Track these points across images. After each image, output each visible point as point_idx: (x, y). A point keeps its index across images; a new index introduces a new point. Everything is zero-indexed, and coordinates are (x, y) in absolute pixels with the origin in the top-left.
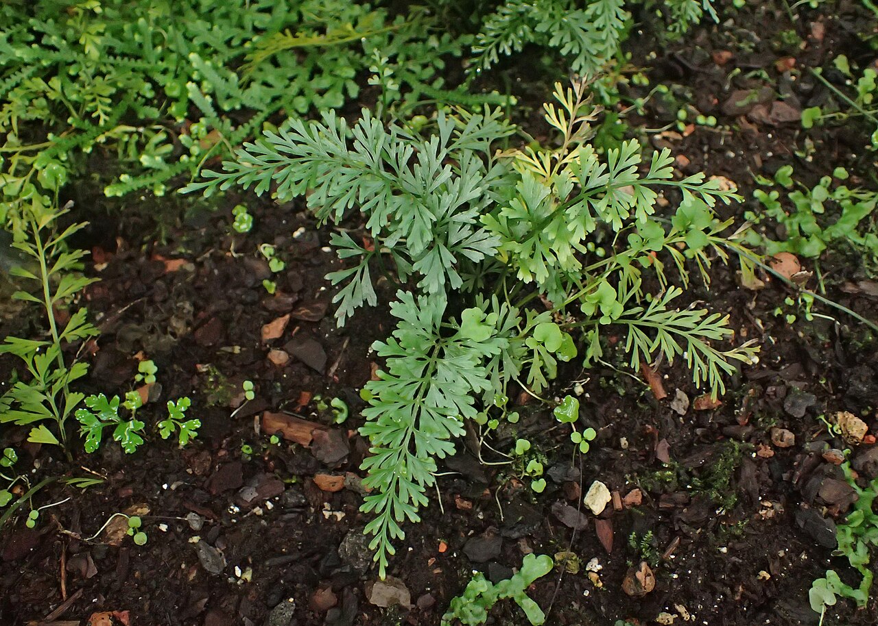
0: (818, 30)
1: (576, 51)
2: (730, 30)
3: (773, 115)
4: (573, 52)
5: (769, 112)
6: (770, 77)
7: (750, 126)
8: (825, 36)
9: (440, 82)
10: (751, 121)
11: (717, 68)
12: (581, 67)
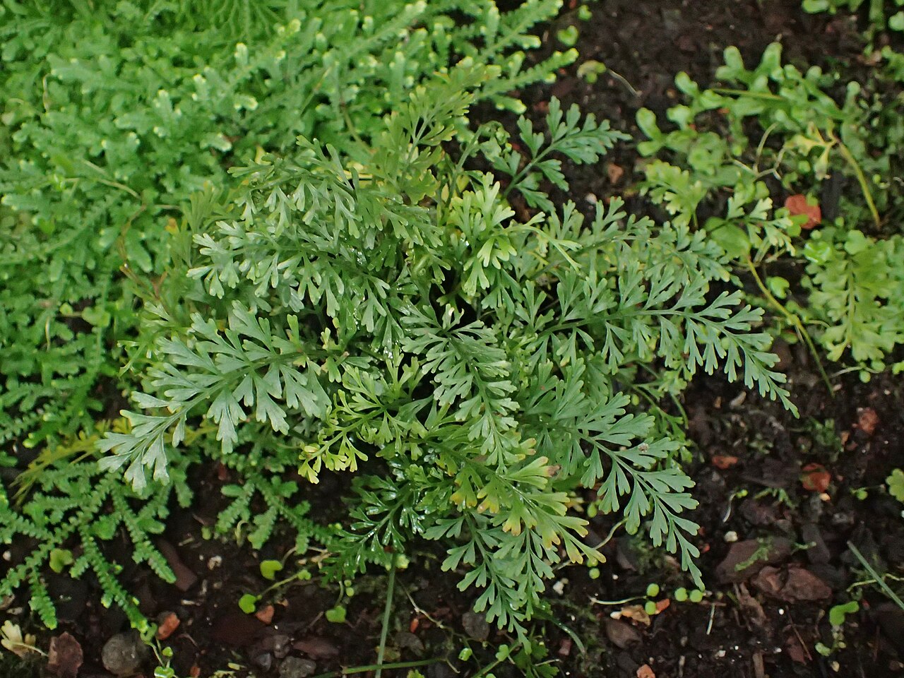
0: (867, 421)
1: (481, 582)
2: (741, 412)
3: (788, 588)
4: (477, 585)
5: (784, 581)
6: (790, 498)
7: (753, 602)
8: (877, 431)
9: (305, 507)
10: (754, 591)
11: (715, 477)
12: (488, 606)
